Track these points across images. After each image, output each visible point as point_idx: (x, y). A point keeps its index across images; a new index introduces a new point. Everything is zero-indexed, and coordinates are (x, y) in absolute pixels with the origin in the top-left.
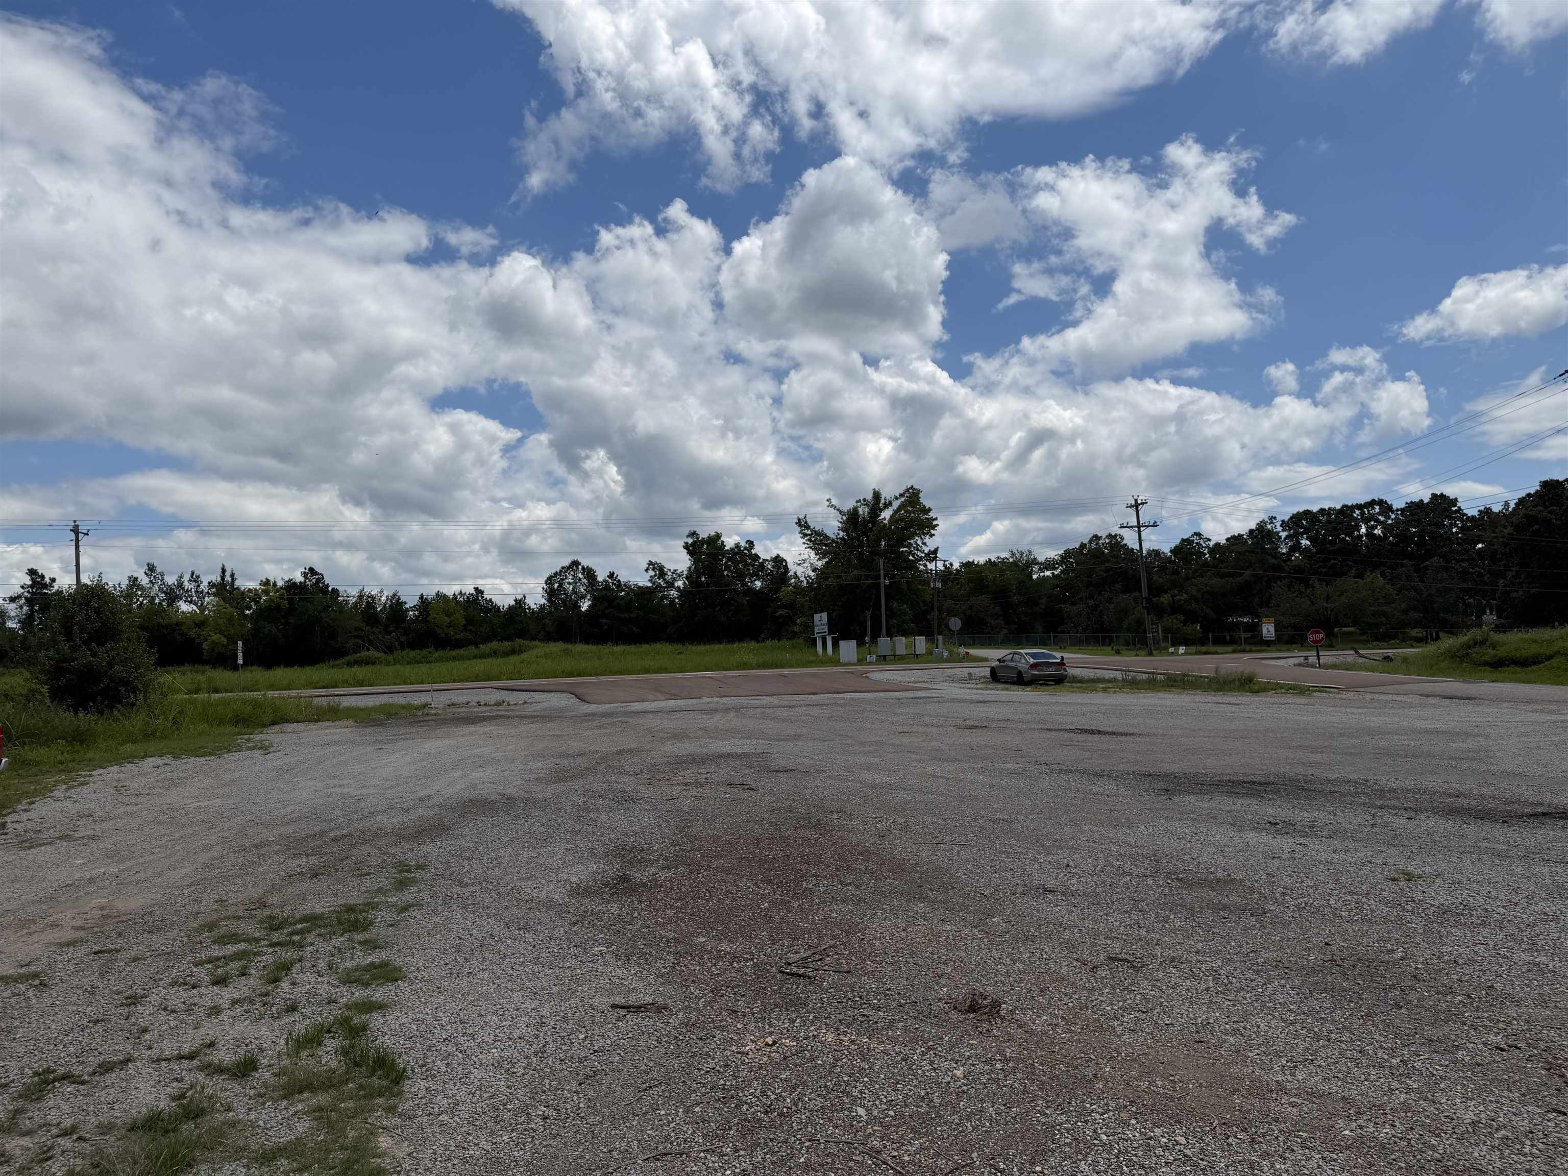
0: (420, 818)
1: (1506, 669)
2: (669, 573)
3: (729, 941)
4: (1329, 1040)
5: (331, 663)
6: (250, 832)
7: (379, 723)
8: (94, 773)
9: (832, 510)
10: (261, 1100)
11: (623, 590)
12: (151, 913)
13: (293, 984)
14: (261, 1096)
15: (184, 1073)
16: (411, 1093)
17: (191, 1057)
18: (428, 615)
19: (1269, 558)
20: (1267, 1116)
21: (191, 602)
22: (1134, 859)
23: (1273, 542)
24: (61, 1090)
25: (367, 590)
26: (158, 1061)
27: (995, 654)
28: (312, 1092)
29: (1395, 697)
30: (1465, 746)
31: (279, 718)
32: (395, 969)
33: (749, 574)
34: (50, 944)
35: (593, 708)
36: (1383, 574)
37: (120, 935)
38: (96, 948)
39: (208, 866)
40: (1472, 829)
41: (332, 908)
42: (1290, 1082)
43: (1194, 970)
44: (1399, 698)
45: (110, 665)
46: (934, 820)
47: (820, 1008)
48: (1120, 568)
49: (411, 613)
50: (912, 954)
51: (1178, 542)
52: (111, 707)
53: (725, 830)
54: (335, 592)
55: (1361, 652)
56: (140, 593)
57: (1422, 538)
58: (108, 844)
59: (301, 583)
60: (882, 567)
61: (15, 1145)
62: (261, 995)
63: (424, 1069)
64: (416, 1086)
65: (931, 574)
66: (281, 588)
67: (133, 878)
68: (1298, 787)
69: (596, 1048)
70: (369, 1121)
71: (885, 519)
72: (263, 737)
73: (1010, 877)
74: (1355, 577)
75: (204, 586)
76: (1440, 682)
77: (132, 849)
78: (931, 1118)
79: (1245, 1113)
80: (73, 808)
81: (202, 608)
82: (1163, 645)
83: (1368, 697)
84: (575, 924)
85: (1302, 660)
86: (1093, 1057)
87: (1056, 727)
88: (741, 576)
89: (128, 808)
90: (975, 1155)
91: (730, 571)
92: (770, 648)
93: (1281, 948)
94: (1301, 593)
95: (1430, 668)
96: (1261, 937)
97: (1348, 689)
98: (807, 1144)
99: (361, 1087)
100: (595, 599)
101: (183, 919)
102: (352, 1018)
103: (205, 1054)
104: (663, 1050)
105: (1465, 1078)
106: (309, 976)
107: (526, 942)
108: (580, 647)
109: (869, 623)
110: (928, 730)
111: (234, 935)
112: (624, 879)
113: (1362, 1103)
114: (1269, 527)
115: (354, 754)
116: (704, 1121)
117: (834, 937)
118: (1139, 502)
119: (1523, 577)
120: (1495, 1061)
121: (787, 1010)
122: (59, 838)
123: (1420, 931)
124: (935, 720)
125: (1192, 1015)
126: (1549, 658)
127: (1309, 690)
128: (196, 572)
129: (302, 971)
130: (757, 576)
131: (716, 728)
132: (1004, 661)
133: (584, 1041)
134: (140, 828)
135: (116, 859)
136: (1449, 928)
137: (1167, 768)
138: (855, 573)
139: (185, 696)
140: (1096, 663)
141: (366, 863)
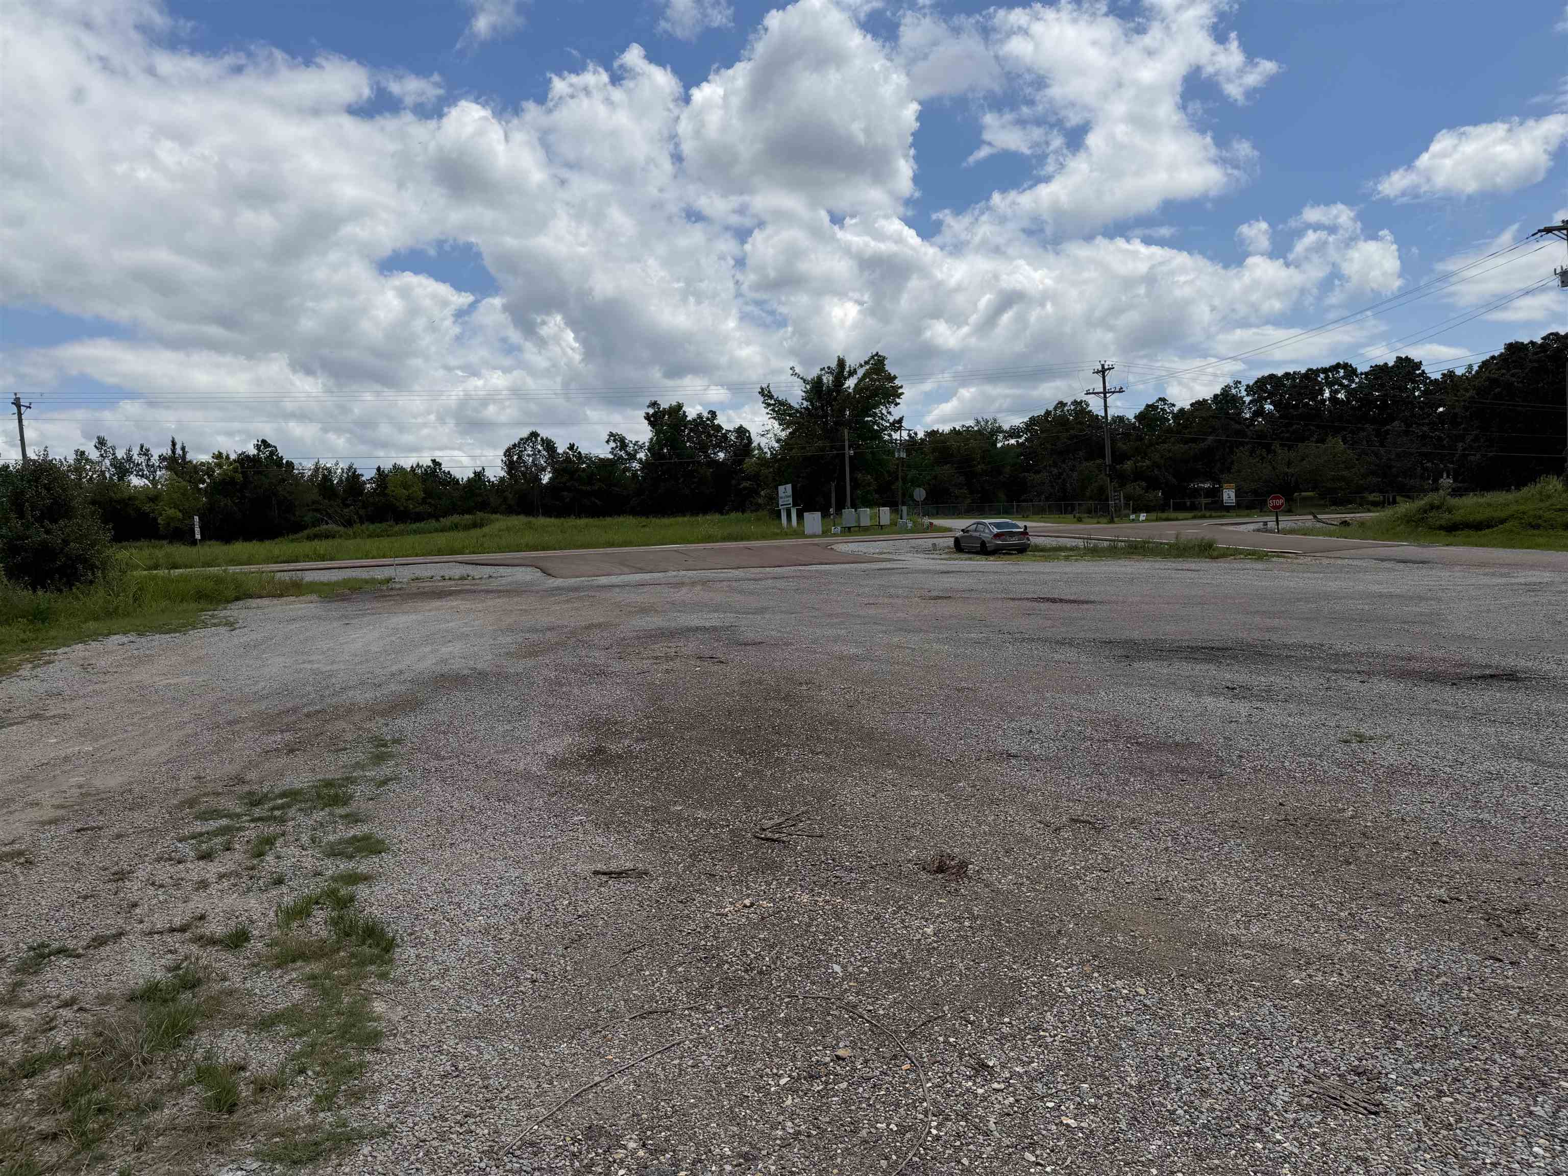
0: (393, 693)
2: (631, 445)
3: (705, 809)
4: (1281, 896)
5: (291, 537)
6: (223, 708)
7: (343, 598)
8: (59, 651)
9: (796, 378)
10: (255, 970)
11: (584, 462)
12: (130, 791)
13: (278, 857)
14: (254, 965)
15: (177, 945)
16: (402, 960)
17: (183, 929)
18: (386, 487)
19: (1233, 423)
20: (1222, 967)
21: (142, 476)
22: (1095, 724)
23: (1237, 407)
24: (57, 963)
25: (322, 463)
26: (151, 933)
27: (959, 524)
28: (305, 961)
29: (1351, 562)
30: (1418, 609)
31: (242, 593)
32: (378, 841)
33: (712, 445)
34: (30, 823)
35: (559, 582)
36: (1344, 440)
37: (101, 812)
38: (79, 826)
39: (183, 743)
40: (1422, 692)
41: (311, 784)
42: (1244, 935)
43: (1154, 831)
44: (1355, 562)
45: (66, 542)
46: (901, 689)
47: (795, 870)
48: (1085, 435)
49: (368, 486)
50: (882, 819)
51: (1142, 408)
52: (70, 585)
53: (697, 702)
54: (290, 465)
55: (1319, 516)
56: (88, 467)
57: (1384, 402)
58: (80, 723)
59: (254, 455)
60: (846, 438)
61: (18, 1016)
62: (247, 869)
63: (413, 937)
64: (407, 953)
65: (896, 443)
66: (234, 460)
67: (109, 756)
68: (1256, 653)
69: (580, 913)
70: (363, 987)
71: (849, 387)
72: (228, 613)
73: (975, 744)
74: (1317, 442)
75: (155, 460)
76: (1398, 546)
77: (105, 728)
78: (904, 974)
79: (1201, 965)
80: (41, 688)
81: (154, 482)
82: (1124, 512)
83: (1325, 561)
84: (554, 795)
85: (1261, 525)
86: (1057, 914)
87: (1019, 596)
88: (703, 448)
89: (97, 687)
90: (946, 1008)
91: (693, 442)
92: (735, 521)
93: (1237, 809)
94: (1263, 458)
95: (1387, 532)
96: (1219, 798)
97: (1304, 554)
98: (787, 1000)
99: (353, 955)
100: (555, 471)
101: (162, 796)
102: (338, 889)
103: (197, 927)
104: (645, 914)
105: (1409, 929)
106: (293, 850)
107: (505, 813)
108: (542, 521)
109: (833, 495)
110: (893, 601)
111: (215, 811)
112: (600, 750)
113: (1312, 954)
114: (1234, 391)
115: (321, 629)
116: (687, 980)
117: (806, 804)
118: (1106, 367)
119: (1482, 440)
120: (1437, 913)
121: (763, 873)
122: (29, 717)
123: (1370, 791)
124: (900, 591)
125: (1151, 874)
126: (1503, 521)
127: (1267, 555)
128: (146, 446)
129: (286, 845)
130: (720, 447)
131: (683, 601)
132: (968, 531)
133: (568, 906)
134: (111, 706)
135: (89, 737)
136: (1398, 788)
137: (1126, 634)
138: (820, 443)
139: (145, 572)
140: (1058, 531)
141: (342, 738)
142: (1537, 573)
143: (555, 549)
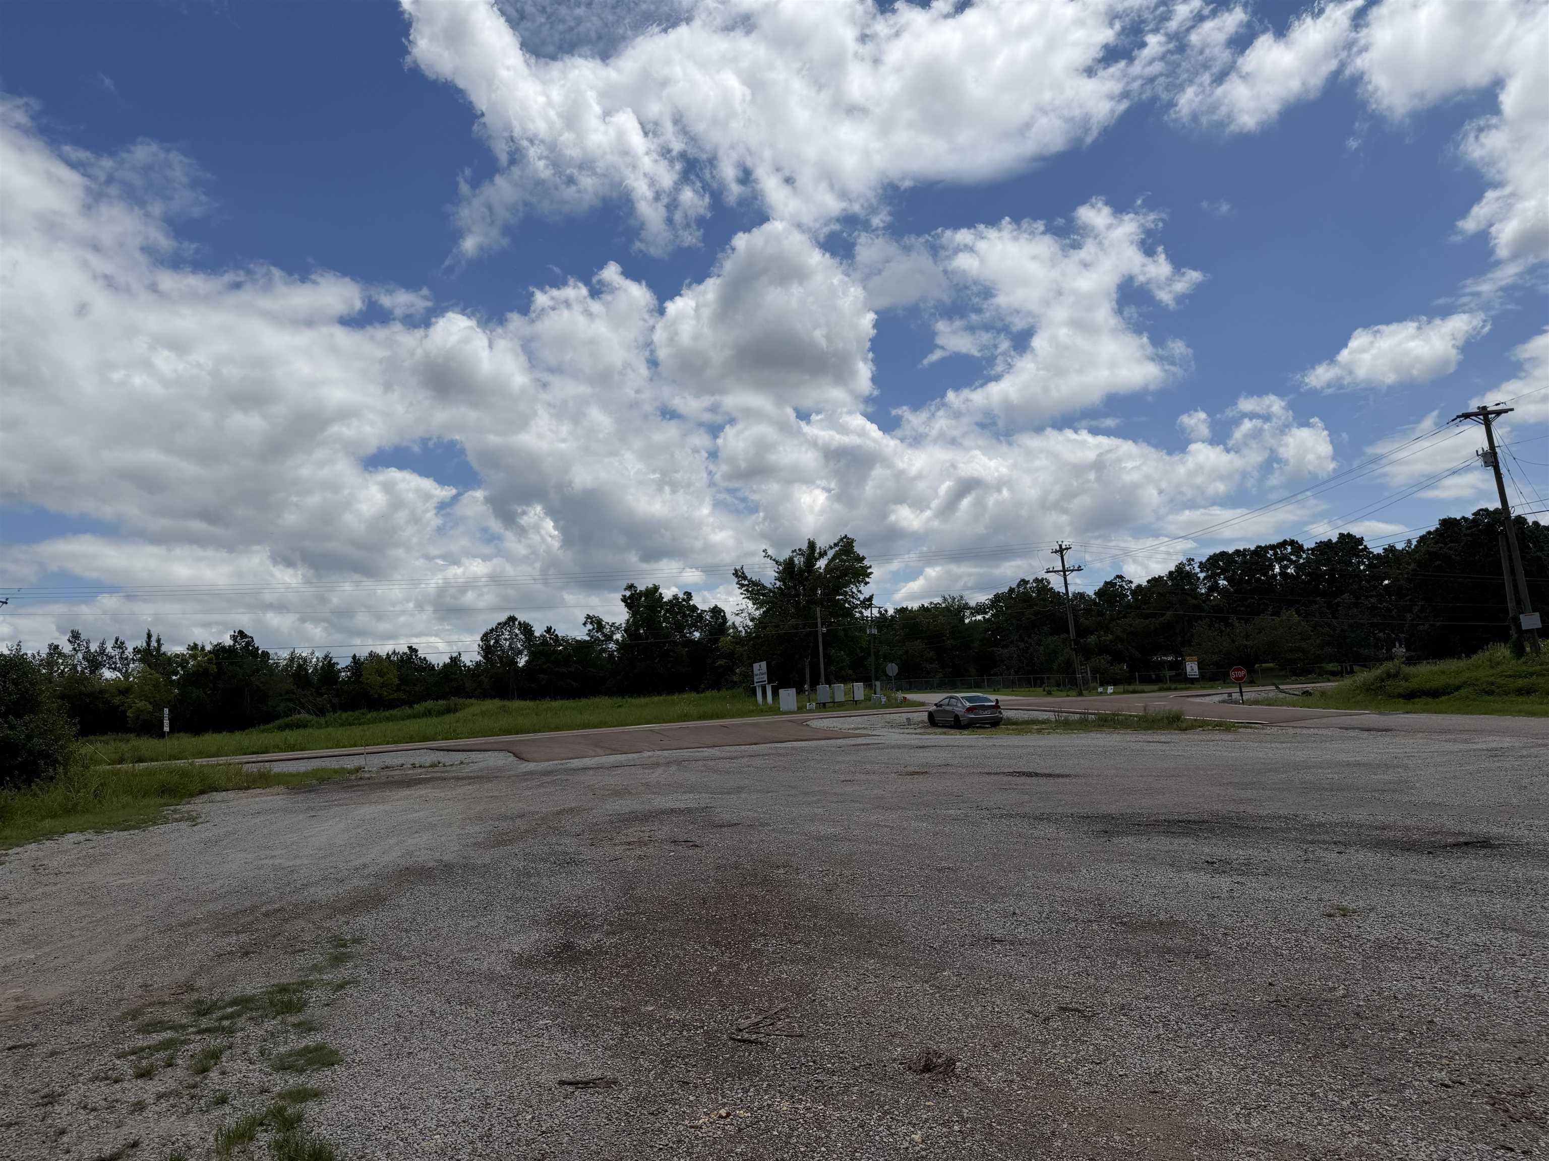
0: (356, 888)
1: (1417, 700)
2: (607, 627)
3: (678, 1008)
4: (1280, 1085)
5: (262, 727)
6: (177, 909)
7: (311, 789)
8: (10, 852)
9: (768, 560)
11: (561, 645)
12: (70, 1002)
13: (223, 1073)
18: (361, 675)
19: (1189, 598)
21: (115, 669)
22: (1078, 904)
23: (1192, 583)
25: (298, 652)
27: (933, 698)
29: (1316, 731)
30: (1386, 777)
31: (207, 787)
32: (332, 1052)
33: (688, 625)
35: (531, 766)
36: (1298, 612)
37: (36, 1027)
38: (10, 1043)
39: (131, 948)
40: (1402, 862)
41: (264, 989)
42: (1245, 1130)
43: (1144, 1017)
44: (1320, 732)
45: (29, 738)
46: (881, 871)
47: (774, 1075)
48: (1048, 611)
49: (343, 674)
50: (865, 1013)
51: (1102, 584)
52: (29, 782)
53: (671, 890)
54: (266, 655)
55: (1281, 687)
56: (60, 661)
57: (1332, 576)
58: (24, 928)
59: (230, 646)
60: (819, 615)
62: (188, 1087)
65: (867, 620)
66: (210, 652)
67: (52, 964)
68: (1231, 825)
69: (544, 1129)
71: (820, 568)
72: (190, 807)
73: (958, 928)
74: (1271, 615)
75: (129, 653)
76: (1357, 714)
77: (51, 933)
81: (126, 675)
82: (1092, 685)
83: (1291, 731)
84: (519, 996)
85: (1225, 697)
86: (1050, 1114)
87: (995, 771)
88: (679, 628)
89: (47, 889)
91: (669, 623)
92: (711, 699)
93: (1227, 990)
94: (1221, 632)
95: (1346, 701)
96: (1207, 980)
97: (1271, 724)
100: (532, 654)
101: (104, 1007)
102: (286, 1108)
103: (129, 1156)
104: (613, 1128)
105: (1414, 1117)
106: (240, 1064)
107: (467, 1018)
108: (517, 704)
109: (807, 671)
110: (870, 778)
111: (159, 1023)
112: (568, 947)
113: (1317, 1149)
114: (1187, 568)
115: (286, 822)
117: (785, 1000)
118: (1064, 547)
119: (1428, 611)
120: (1442, 1099)
121: (740, 1079)
123: (1360, 967)
124: (876, 767)
125: (1144, 1065)
126: (1458, 688)
127: (1234, 726)
128: (121, 639)
129: (232, 1059)
130: (696, 626)
131: (658, 783)
132: (941, 706)
133: (531, 1121)
134: (60, 910)
135: (33, 944)
136: (1386, 963)
137: (1104, 809)
138: (793, 622)
139: (108, 767)
140: (1029, 705)
141: (300, 939)
142: (1497, 739)
143: (529, 733)
